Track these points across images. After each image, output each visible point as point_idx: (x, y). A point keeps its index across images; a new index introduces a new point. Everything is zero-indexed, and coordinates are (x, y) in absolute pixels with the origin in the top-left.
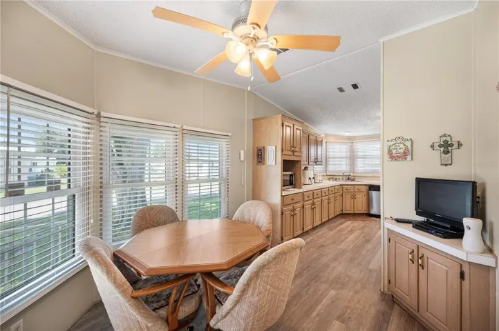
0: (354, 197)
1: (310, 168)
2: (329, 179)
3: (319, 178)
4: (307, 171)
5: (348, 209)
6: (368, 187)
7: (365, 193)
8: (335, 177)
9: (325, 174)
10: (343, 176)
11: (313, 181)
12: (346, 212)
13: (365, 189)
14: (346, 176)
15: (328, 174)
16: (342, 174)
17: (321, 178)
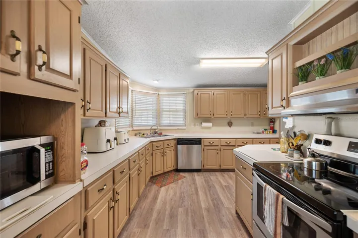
0: (164, 155)
1: (109, 122)
2: (136, 135)
3: (124, 136)
4: (103, 129)
5: (159, 170)
6: (175, 141)
7: (173, 148)
8: (143, 132)
9: (131, 129)
10: (151, 129)
11: (114, 144)
12: (157, 173)
13: (173, 143)
14: (153, 129)
15: (135, 128)
16: (150, 128)
17: (126, 136)
